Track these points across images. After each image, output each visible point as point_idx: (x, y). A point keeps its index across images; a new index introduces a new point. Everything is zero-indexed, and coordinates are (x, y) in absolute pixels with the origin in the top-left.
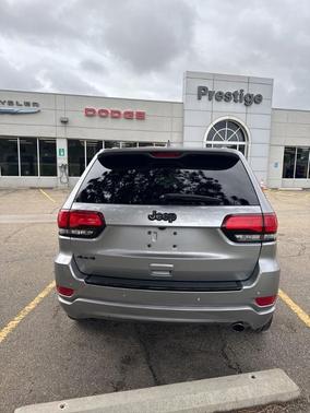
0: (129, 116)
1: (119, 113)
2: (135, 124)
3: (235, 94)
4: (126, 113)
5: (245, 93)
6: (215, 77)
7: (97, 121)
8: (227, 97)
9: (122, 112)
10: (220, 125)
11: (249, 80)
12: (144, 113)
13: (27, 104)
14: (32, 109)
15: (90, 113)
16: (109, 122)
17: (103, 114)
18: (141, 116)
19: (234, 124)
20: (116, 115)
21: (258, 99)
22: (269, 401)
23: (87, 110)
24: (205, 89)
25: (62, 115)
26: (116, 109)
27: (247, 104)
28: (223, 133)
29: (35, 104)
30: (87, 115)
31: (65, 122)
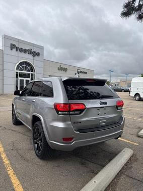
3: (28, 50)
5: (33, 51)
6: (18, 41)
8: (25, 51)
10: (22, 63)
11: (34, 45)
19: (28, 64)
21: (38, 54)
24: (14, 45)
27: (34, 56)
28: (23, 67)
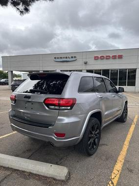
0: (114, 57)
1: (109, 56)
2: (117, 61)
4: (113, 56)
7: (99, 61)
9: (111, 56)
12: (122, 55)
13: (72, 57)
14: (74, 59)
15: (96, 58)
16: (105, 61)
17: (102, 58)
18: (120, 57)
20: (108, 58)
22: (51, 176)
23: (95, 57)
25: (85, 60)
26: (108, 55)
29: (75, 57)
30: (95, 59)
31: (86, 63)
